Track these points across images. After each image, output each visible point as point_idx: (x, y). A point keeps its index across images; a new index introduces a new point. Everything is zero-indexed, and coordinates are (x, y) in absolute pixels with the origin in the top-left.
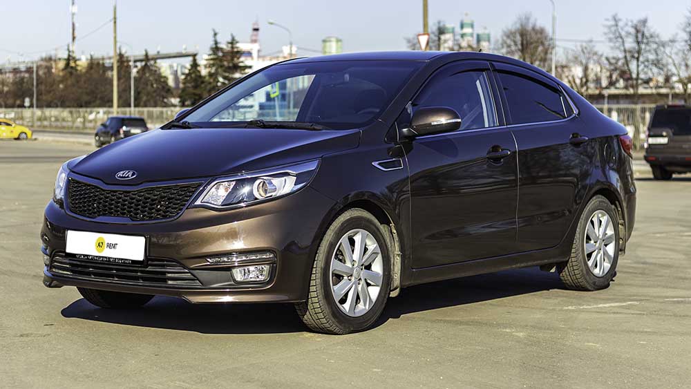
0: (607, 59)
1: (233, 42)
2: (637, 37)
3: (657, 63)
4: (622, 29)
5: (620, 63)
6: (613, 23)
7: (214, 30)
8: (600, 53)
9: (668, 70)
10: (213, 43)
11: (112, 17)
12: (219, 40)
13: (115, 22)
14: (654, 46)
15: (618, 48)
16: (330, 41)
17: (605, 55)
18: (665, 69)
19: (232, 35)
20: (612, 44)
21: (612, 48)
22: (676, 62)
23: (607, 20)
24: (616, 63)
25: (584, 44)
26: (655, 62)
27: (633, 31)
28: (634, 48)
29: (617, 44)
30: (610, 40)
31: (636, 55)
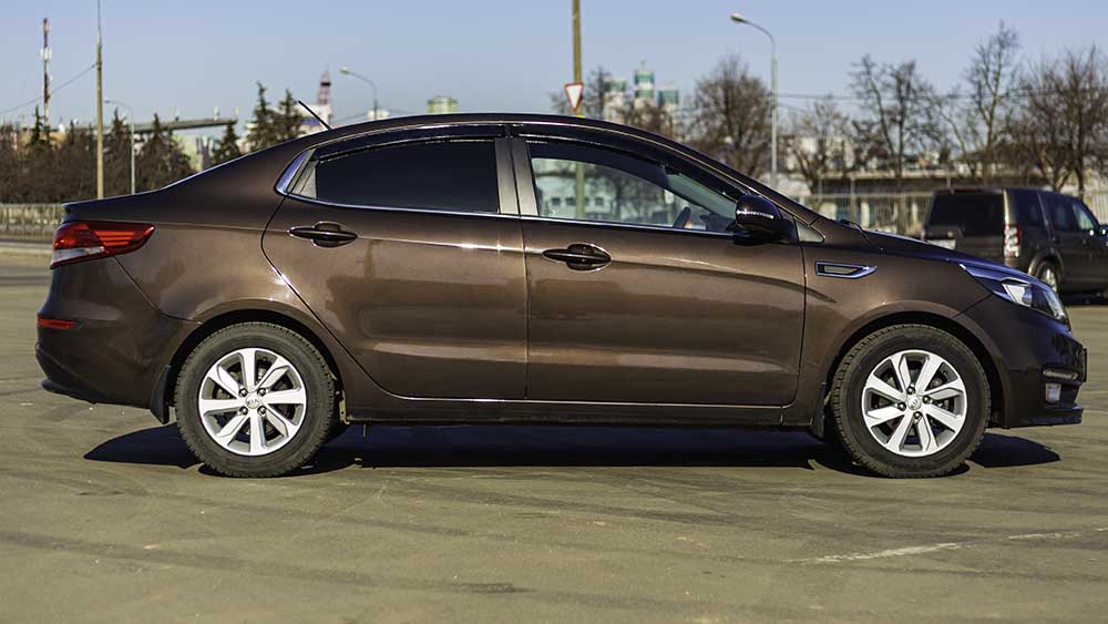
0: (855, 124)
1: (288, 103)
2: (899, 91)
3: (930, 130)
4: (877, 78)
5: (874, 130)
6: (863, 69)
7: (260, 85)
8: (844, 115)
9: (947, 141)
10: (259, 103)
11: (95, 60)
12: (267, 100)
13: (100, 69)
14: (926, 104)
15: (871, 107)
16: (440, 103)
17: (852, 118)
18: (942, 139)
19: (287, 91)
20: (862, 102)
21: (862, 107)
22: (959, 128)
23: (855, 65)
24: (869, 130)
25: (820, 102)
26: (928, 128)
27: (893, 81)
28: (895, 108)
29: (870, 102)
30: (859, 95)
31: (898, 118)
